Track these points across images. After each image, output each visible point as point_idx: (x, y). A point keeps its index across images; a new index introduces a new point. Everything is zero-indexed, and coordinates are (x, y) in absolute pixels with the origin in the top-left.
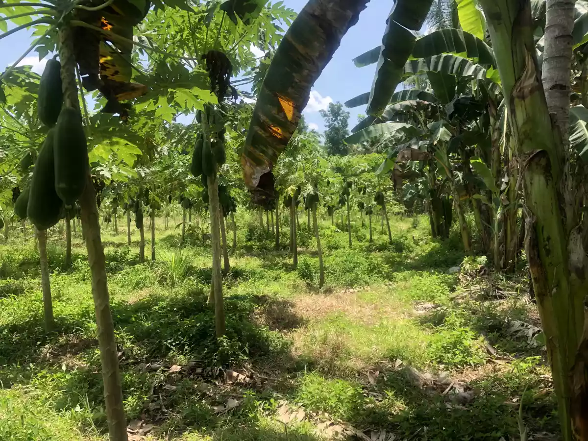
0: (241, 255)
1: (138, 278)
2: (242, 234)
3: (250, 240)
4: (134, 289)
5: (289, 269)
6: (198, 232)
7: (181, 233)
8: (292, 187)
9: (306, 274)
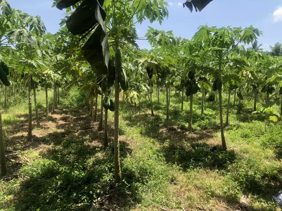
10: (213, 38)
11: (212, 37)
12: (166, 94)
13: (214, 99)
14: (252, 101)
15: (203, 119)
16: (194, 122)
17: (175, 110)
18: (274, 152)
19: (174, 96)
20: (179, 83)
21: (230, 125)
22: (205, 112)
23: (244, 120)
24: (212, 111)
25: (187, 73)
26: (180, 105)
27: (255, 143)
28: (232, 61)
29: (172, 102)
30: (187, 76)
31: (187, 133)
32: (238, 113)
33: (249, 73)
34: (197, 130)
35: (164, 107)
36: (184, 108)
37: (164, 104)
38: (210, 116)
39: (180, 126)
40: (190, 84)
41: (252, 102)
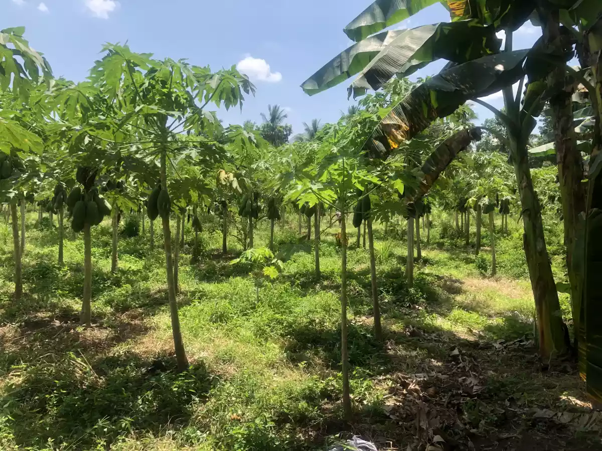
0: (433, 249)
1: (358, 257)
2: (436, 232)
3: (443, 238)
4: (356, 263)
5: (468, 261)
6: (398, 228)
7: (384, 229)
8: (473, 198)
9: (482, 267)
10: (144, 83)
11: (140, 82)
12: (10, 221)
13: (137, 230)
14: (217, 233)
15: (117, 283)
16: (95, 293)
17: (40, 265)
18: (281, 347)
19: (36, 226)
20: (49, 194)
21: (181, 293)
22: (121, 264)
23: (208, 276)
24: (136, 261)
25: (72, 171)
26: (54, 249)
27: (243, 332)
28: (195, 147)
29: (30, 242)
30: (74, 177)
31: (80, 329)
32: (194, 261)
33: (234, 177)
34: (105, 315)
35: (6, 259)
36: (65, 259)
37: (6, 249)
38: (135, 273)
39: (57, 311)
40: (83, 200)
41: (216, 235)
